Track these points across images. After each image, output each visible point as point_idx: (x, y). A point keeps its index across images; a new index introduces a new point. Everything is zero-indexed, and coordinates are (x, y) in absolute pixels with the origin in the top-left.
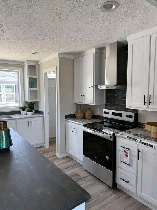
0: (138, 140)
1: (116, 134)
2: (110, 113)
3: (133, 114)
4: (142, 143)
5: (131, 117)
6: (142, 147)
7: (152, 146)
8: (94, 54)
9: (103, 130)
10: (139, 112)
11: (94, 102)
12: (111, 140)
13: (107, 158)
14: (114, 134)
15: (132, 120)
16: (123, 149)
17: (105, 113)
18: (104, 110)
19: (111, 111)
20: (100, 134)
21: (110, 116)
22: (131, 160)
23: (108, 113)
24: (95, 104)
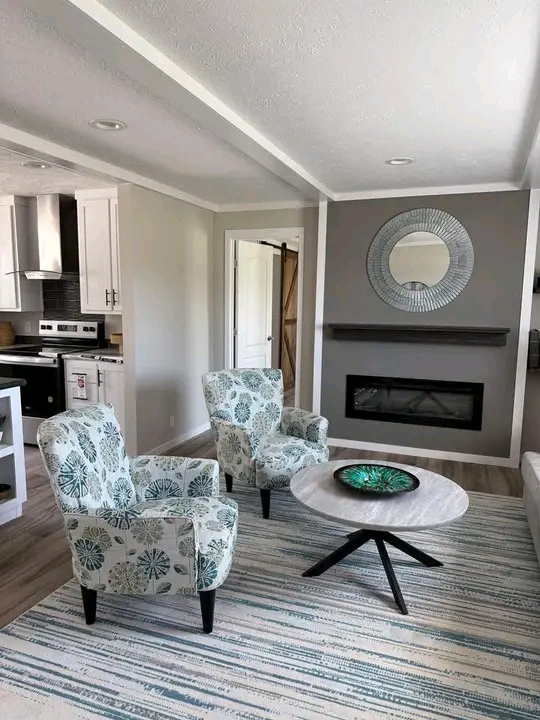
0: (97, 357)
1: (63, 356)
2: (55, 328)
3: (94, 325)
4: (103, 360)
5: (92, 329)
6: (103, 366)
7: (114, 361)
8: (12, 207)
9: (40, 353)
10: (107, 320)
11: (17, 307)
12: (56, 366)
13: (50, 400)
14: (59, 356)
15: (93, 335)
16: (77, 377)
17: (43, 327)
18: (42, 323)
19: (55, 324)
20: (37, 360)
21: (54, 332)
22: (89, 392)
23: (50, 328)
24: (19, 310)
